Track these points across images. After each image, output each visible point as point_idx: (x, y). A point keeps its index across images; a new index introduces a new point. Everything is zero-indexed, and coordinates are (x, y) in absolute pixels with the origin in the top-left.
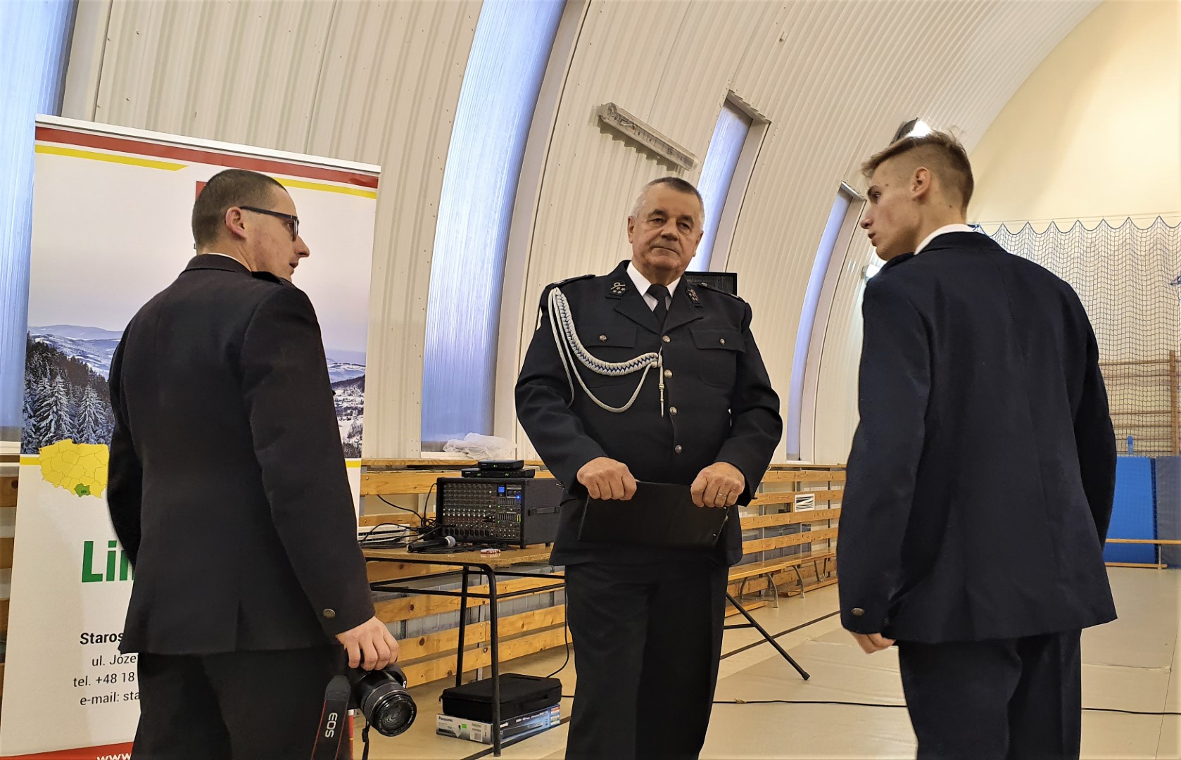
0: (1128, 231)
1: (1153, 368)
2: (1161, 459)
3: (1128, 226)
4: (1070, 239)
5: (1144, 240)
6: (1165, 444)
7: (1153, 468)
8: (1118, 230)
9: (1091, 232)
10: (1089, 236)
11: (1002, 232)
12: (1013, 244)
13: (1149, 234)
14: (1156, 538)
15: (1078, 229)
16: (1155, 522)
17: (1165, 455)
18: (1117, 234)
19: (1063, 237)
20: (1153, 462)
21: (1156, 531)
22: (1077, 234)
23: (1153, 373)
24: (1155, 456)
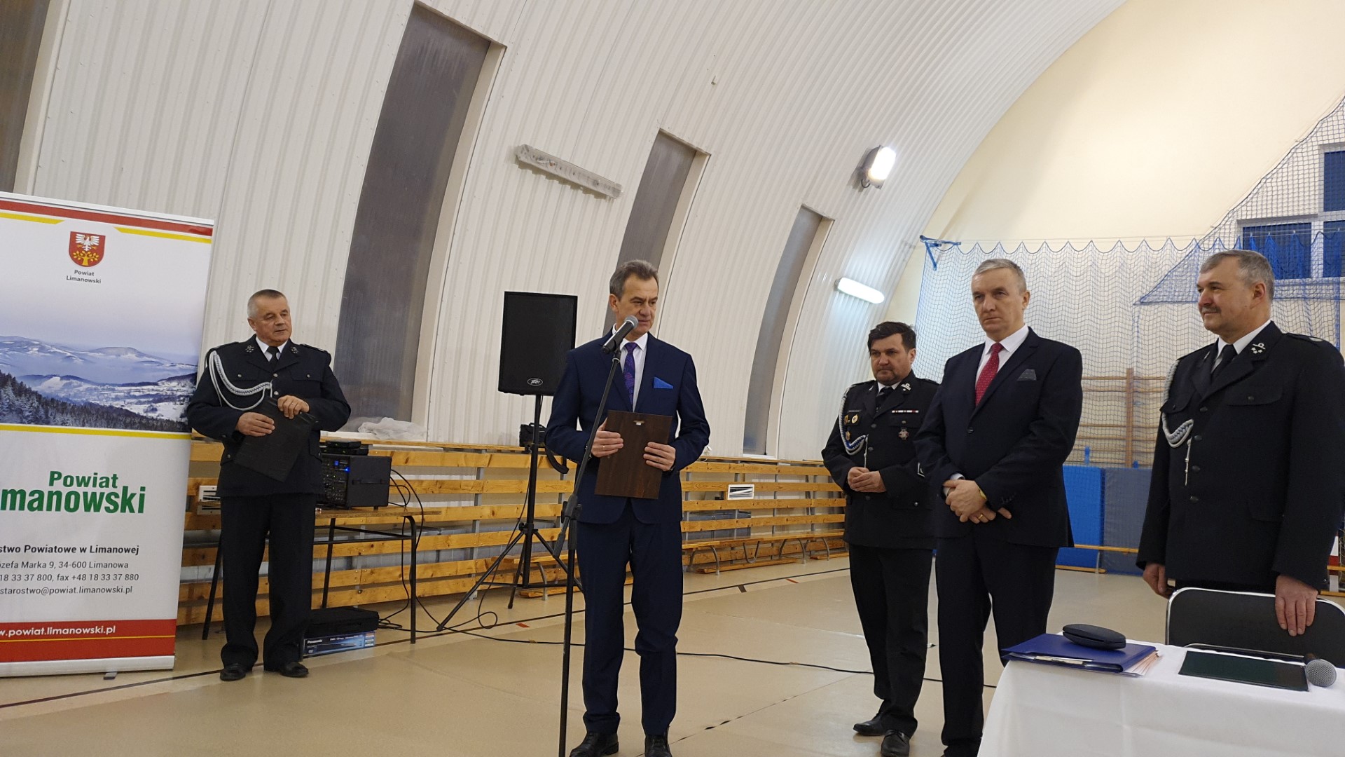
0: (1090, 253)
1: (1106, 384)
2: (1111, 470)
3: (1090, 249)
5: (1104, 262)
6: (1117, 456)
7: (1103, 479)
11: (976, 250)
13: (1109, 256)
14: (1102, 544)
15: (1044, 250)
16: (1102, 529)
17: (1117, 466)
18: (1080, 256)
19: (1030, 258)
20: (1103, 472)
21: (1102, 537)
22: (1044, 255)
23: (1106, 389)
24: (1105, 466)
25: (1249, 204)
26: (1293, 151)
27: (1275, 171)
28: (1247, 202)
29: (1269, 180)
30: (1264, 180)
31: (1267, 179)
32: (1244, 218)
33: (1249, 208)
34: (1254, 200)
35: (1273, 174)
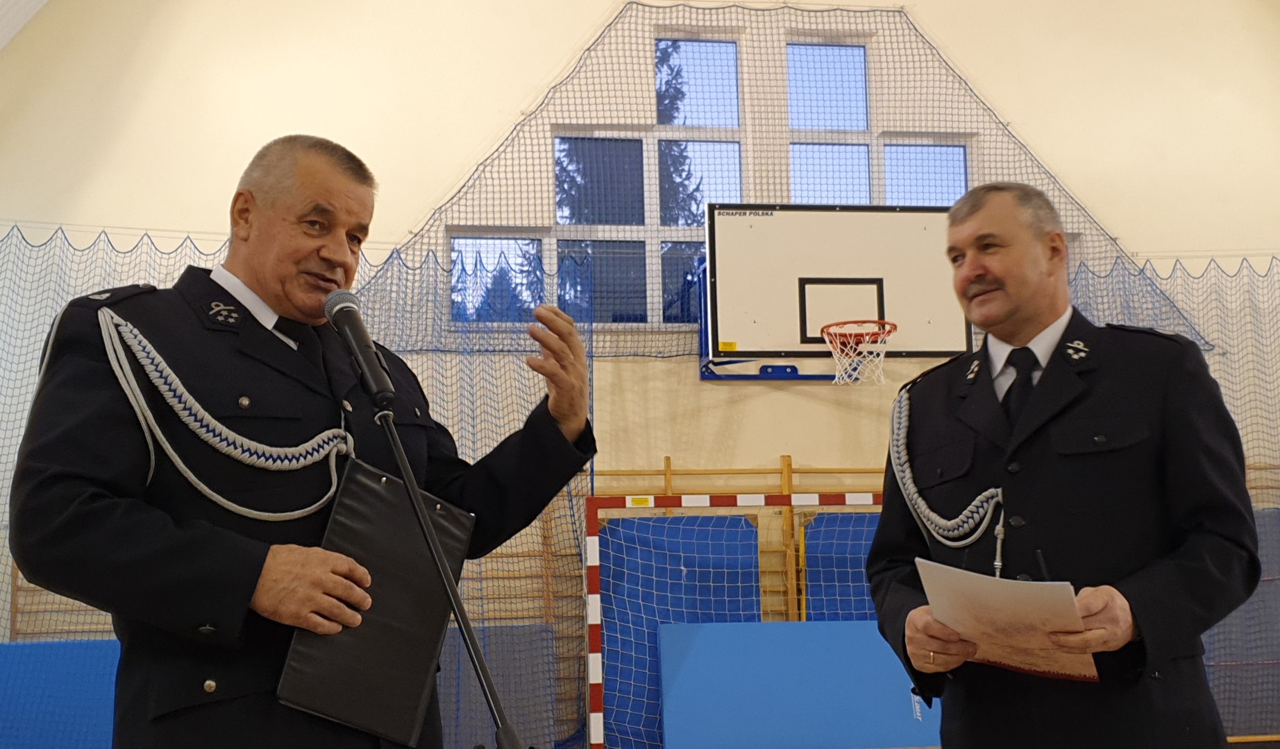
4: (132, 265)
8: (212, 257)
9: (167, 256)
10: (164, 262)
11: (14, 240)
12: (32, 262)
15: (145, 248)
19: (120, 260)
22: (144, 257)
25: (463, 202)
26: (518, 128)
27: (496, 154)
28: (460, 199)
29: (488, 169)
30: (481, 168)
31: (486, 166)
32: (456, 222)
33: (462, 209)
34: (469, 196)
35: (493, 160)
